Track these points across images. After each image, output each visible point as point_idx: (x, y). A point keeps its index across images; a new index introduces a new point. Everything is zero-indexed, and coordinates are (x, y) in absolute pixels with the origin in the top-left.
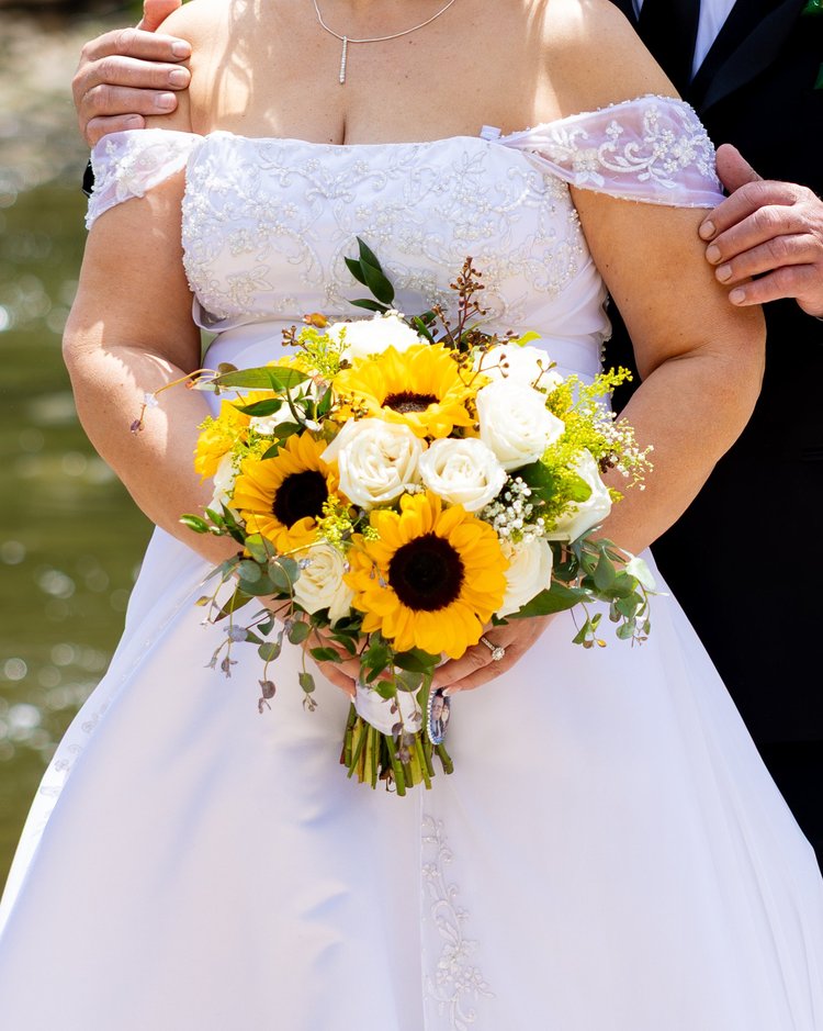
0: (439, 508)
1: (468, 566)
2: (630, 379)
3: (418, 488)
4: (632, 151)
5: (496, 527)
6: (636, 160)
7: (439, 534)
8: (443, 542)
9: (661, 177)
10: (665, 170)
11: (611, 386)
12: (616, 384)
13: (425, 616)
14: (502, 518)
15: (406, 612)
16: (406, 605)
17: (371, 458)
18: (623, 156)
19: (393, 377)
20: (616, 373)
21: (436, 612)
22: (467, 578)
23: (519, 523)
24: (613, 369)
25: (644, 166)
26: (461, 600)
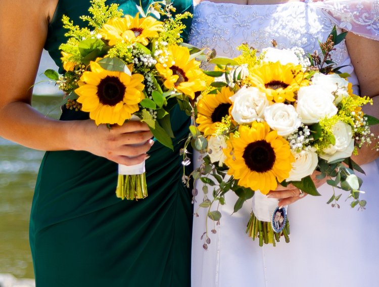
0: (269, 130)
1: (277, 157)
2: (372, 104)
3: (262, 120)
4: (365, 17)
5: (291, 144)
6: (367, 20)
7: (268, 141)
8: (269, 145)
9: (375, 29)
10: (377, 26)
11: (363, 104)
12: (365, 103)
13: (256, 174)
14: (293, 141)
15: (247, 170)
16: (249, 167)
17: (247, 104)
18: (362, 18)
19: (277, 74)
20: (366, 99)
21: (261, 173)
22: (276, 162)
23: (300, 145)
24: (365, 97)
25: (369, 23)
26: (272, 170)
